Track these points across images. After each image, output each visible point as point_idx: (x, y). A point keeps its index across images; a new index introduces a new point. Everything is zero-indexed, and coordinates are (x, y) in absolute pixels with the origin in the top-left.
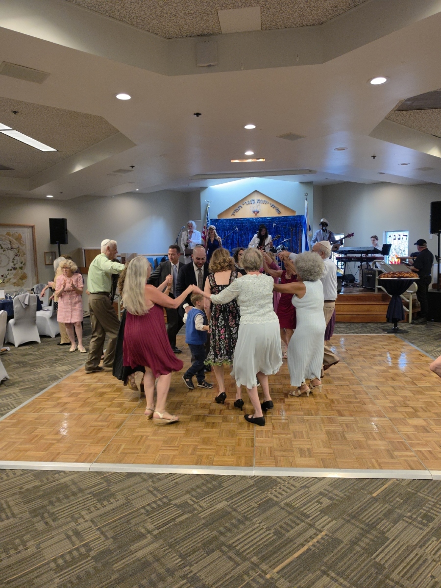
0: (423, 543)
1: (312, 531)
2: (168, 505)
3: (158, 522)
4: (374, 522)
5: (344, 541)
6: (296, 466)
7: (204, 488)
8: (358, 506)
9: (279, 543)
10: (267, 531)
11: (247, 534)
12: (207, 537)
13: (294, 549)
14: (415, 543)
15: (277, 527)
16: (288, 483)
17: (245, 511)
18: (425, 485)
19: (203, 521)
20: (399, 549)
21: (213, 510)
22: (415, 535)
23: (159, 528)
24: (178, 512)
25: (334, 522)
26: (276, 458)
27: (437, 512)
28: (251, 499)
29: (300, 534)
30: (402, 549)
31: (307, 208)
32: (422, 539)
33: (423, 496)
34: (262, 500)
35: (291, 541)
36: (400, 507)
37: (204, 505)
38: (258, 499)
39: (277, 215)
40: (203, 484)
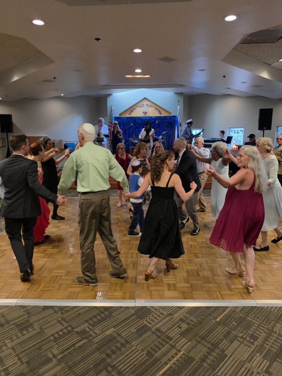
0: (250, 359)
1: (174, 351)
2: (71, 333)
3: (62, 348)
4: (218, 342)
5: (196, 359)
6: (165, 298)
7: (99, 317)
8: (206, 329)
9: (149, 362)
10: (141, 352)
11: (127, 355)
12: (97, 359)
13: (160, 367)
14: (246, 358)
15: (148, 348)
16: (159, 312)
17: (127, 336)
18: (252, 311)
19: (96, 346)
20: (234, 363)
21: (104, 335)
22: (245, 352)
23: (62, 353)
24: (78, 338)
25: (189, 343)
26: (151, 291)
27: (260, 332)
28: (132, 325)
29: (165, 354)
30: (236, 365)
31: (179, 111)
32: (250, 355)
33: (251, 319)
34: (139, 326)
35: (158, 360)
36: (235, 329)
37: (97, 331)
38: (137, 326)
39: (159, 115)
40: (98, 315)
